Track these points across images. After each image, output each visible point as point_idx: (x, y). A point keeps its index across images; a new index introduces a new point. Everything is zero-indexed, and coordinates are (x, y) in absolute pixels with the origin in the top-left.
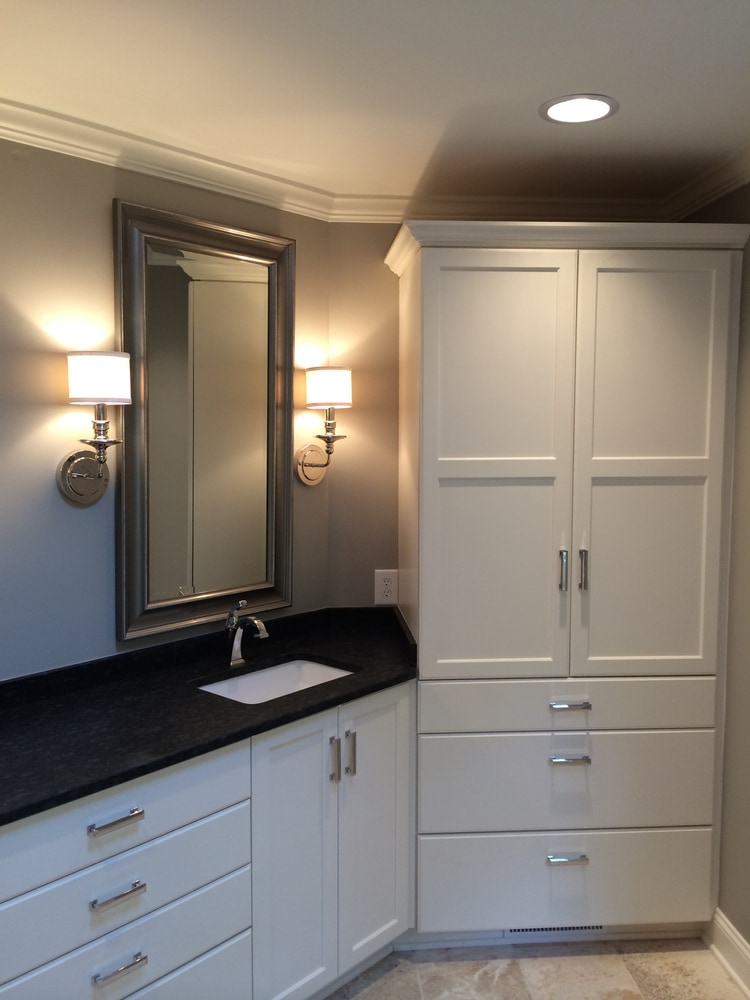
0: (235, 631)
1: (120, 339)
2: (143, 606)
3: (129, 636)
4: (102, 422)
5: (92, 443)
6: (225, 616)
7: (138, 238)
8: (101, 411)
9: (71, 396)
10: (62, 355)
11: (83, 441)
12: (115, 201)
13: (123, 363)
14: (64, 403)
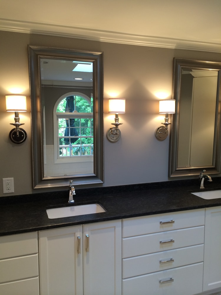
0: (202, 179)
1: (173, 96)
2: (176, 169)
3: (172, 176)
4: (167, 118)
5: (164, 124)
6: (199, 174)
7: (179, 67)
8: (167, 115)
9: (160, 111)
10: (158, 101)
11: (162, 123)
12: (174, 58)
13: (173, 102)
14: (158, 113)
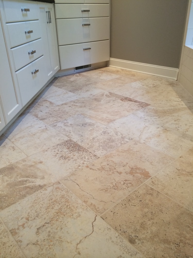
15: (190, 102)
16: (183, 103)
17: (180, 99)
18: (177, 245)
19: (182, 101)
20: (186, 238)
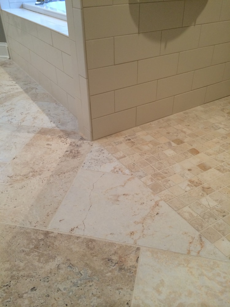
15: (26, 83)
16: (18, 86)
17: (14, 82)
18: (5, 288)
19: (16, 84)
20: (19, 269)
